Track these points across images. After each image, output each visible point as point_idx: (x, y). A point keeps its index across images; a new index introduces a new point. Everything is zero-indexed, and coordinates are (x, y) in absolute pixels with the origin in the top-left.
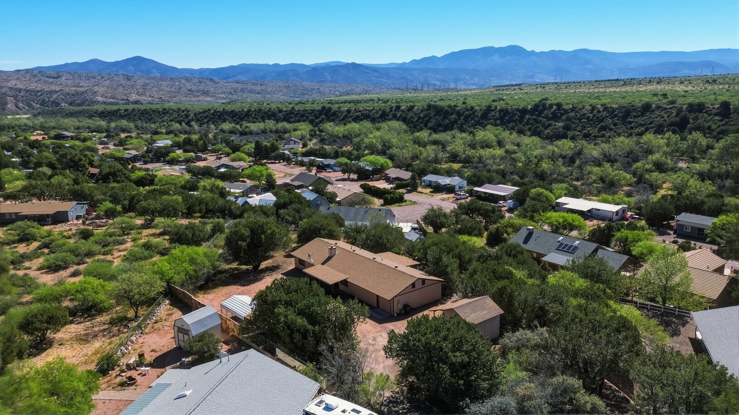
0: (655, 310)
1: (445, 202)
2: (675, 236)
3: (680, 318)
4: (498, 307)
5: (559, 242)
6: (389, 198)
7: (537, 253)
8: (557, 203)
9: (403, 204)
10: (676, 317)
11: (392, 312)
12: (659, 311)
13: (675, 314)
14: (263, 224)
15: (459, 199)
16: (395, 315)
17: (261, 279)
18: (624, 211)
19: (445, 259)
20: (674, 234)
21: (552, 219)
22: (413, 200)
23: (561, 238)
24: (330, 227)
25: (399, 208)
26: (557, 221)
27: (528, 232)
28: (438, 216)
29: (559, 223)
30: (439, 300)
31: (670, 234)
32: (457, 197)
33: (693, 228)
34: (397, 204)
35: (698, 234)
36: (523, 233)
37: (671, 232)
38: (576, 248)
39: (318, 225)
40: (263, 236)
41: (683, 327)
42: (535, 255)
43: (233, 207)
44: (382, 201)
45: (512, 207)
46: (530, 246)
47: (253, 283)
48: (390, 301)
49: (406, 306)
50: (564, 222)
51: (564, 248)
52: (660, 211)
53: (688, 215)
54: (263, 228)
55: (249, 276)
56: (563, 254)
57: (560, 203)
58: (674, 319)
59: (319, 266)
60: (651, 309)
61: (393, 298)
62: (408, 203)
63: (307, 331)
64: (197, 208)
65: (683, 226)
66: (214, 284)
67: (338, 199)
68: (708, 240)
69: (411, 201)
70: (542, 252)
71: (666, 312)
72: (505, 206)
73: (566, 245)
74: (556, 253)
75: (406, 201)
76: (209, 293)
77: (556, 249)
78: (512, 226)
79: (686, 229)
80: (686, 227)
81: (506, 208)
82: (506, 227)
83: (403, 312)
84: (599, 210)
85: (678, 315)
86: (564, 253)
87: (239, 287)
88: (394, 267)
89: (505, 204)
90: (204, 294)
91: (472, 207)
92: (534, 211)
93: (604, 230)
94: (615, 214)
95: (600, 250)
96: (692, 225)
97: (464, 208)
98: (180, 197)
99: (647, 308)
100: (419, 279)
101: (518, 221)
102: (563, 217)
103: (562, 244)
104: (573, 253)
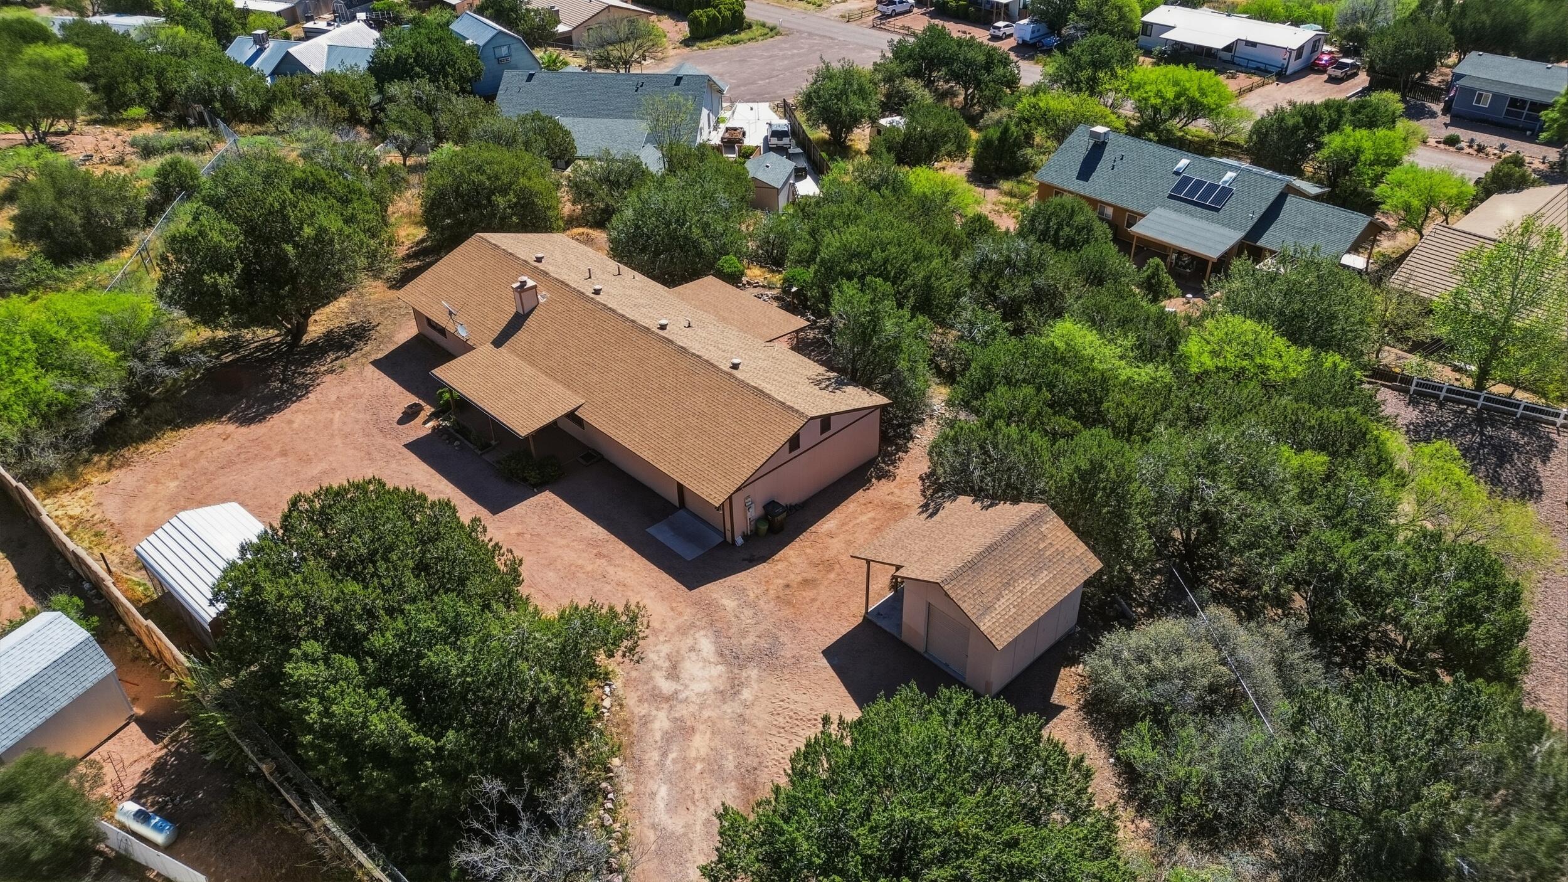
0: (1459, 402)
1: (852, 26)
2: (1448, 119)
3: (1526, 427)
4: (1081, 548)
5: (1177, 173)
6: (704, 19)
7: (1117, 209)
8: (1146, 25)
9: (743, 35)
10: (1516, 426)
11: (729, 534)
12: (1470, 404)
13: (1515, 414)
14: (283, 206)
15: (890, 16)
16: (739, 541)
17: (307, 389)
18: (1315, 44)
19: (889, 326)
20: (1445, 111)
21: (1148, 88)
22: (770, 22)
23: (1184, 162)
24: (523, 181)
25: (731, 48)
26: (1159, 94)
27: (1092, 142)
28: (844, 92)
29: (1165, 101)
30: (872, 462)
31: (1433, 115)
32: (884, 9)
33: (1497, 97)
34: (727, 37)
35: (1508, 113)
36: (1078, 144)
37: (1437, 108)
38: (1226, 193)
39: (483, 178)
40: (289, 249)
41: (1544, 462)
42: (1109, 211)
43: (233, 89)
44: (683, 29)
45: (1028, 38)
46: (1099, 186)
47: (279, 409)
48: (718, 509)
49: (771, 507)
50: (1178, 96)
51: (1193, 192)
52: (1417, 50)
53: (1489, 59)
54: (285, 219)
55: (267, 379)
56: (1187, 212)
57: (1152, 24)
58: (1514, 435)
59: (484, 351)
60: (1447, 399)
61: (730, 498)
62: (756, 31)
63: (412, 754)
64: (132, 89)
65: (1472, 91)
66: (147, 420)
67: (561, 28)
68: (1543, 136)
69: (764, 25)
70: (1133, 207)
71: (1488, 409)
72: (1011, 35)
73: (1199, 184)
74: (1169, 207)
75: (750, 26)
76: (126, 463)
77: (1171, 197)
78: (1045, 118)
79: (1478, 101)
80: (1480, 95)
81: (1012, 42)
82: (1028, 121)
83: (764, 527)
84: (1254, 44)
85: (1523, 417)
86: (1191, 207)
87: (231, 428)
88: (725, 367)
89: (1009, 31)
90: (110, 466)
91: (932, 52)
92: (1097, 65)
93: (1296, 128)
94: (1294, 54)
95: (1291, 199)
96: (1497, 89)
97: (910, 56)
98: (81, 51)
99: (1437, 397)
100: (812, 418)
101: (1060, 102)
102: (1176, 83)
103: (1187, 181)
104: (1217, 210)
